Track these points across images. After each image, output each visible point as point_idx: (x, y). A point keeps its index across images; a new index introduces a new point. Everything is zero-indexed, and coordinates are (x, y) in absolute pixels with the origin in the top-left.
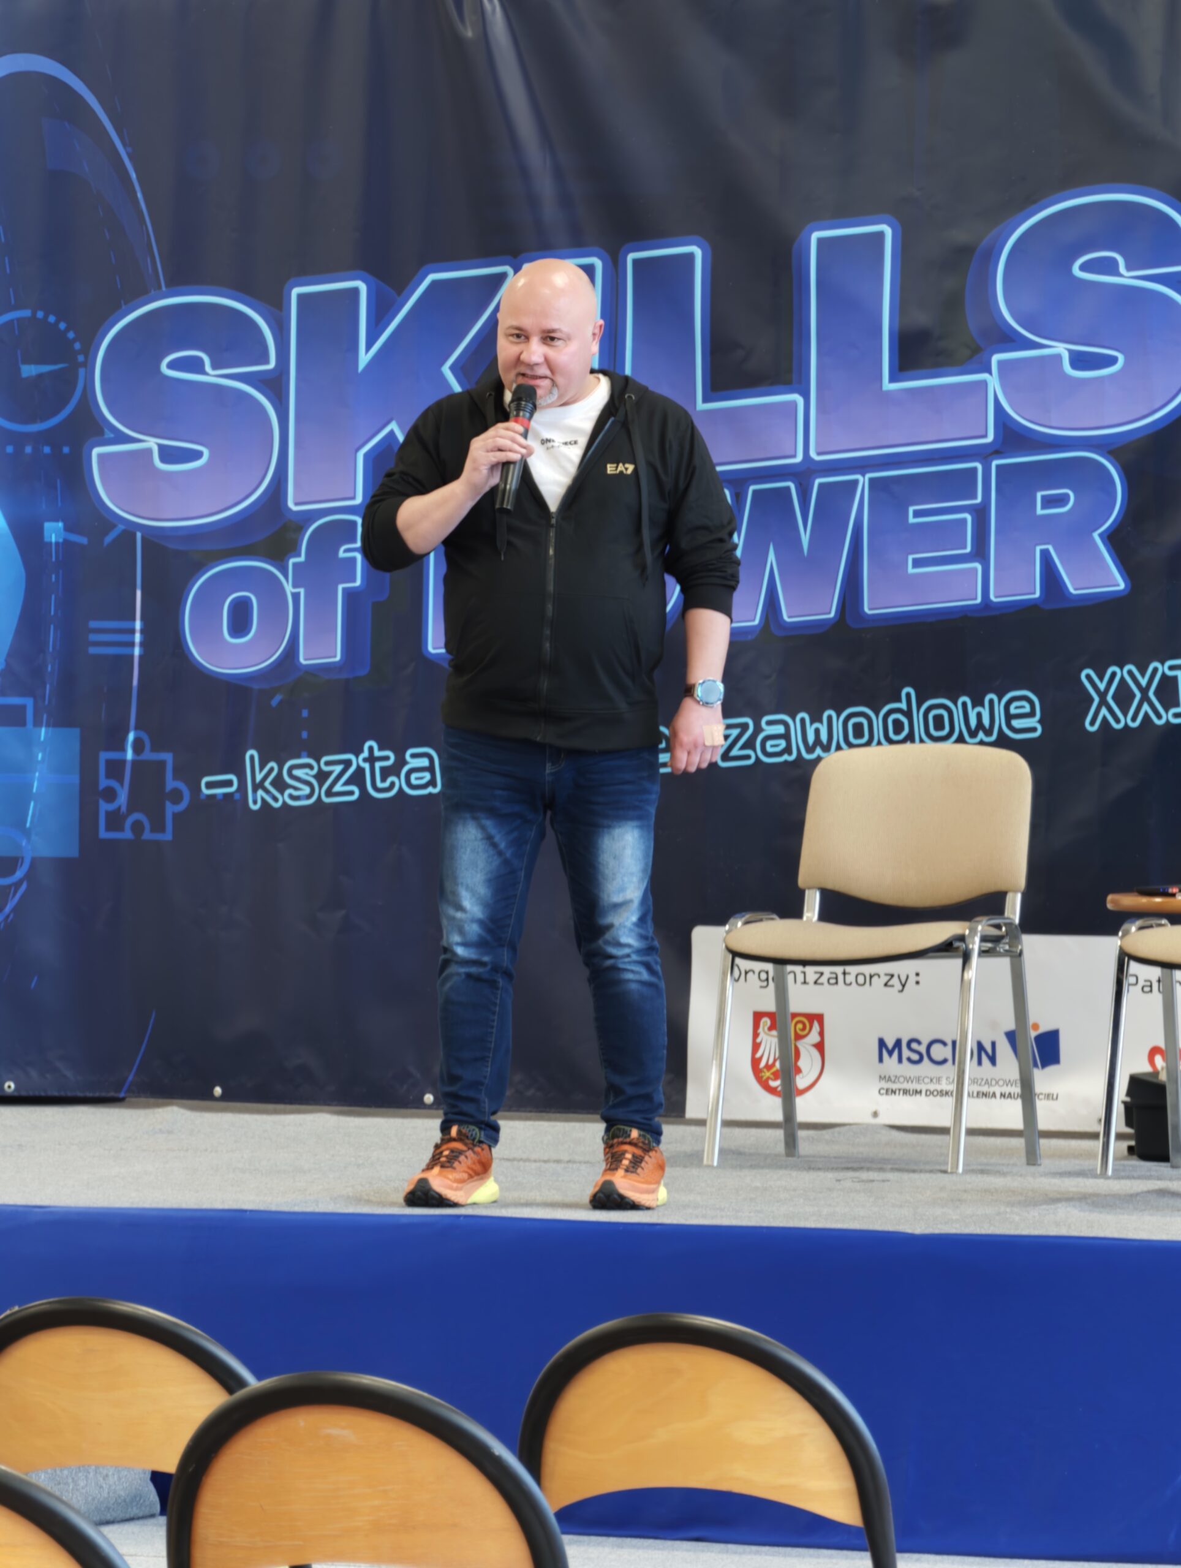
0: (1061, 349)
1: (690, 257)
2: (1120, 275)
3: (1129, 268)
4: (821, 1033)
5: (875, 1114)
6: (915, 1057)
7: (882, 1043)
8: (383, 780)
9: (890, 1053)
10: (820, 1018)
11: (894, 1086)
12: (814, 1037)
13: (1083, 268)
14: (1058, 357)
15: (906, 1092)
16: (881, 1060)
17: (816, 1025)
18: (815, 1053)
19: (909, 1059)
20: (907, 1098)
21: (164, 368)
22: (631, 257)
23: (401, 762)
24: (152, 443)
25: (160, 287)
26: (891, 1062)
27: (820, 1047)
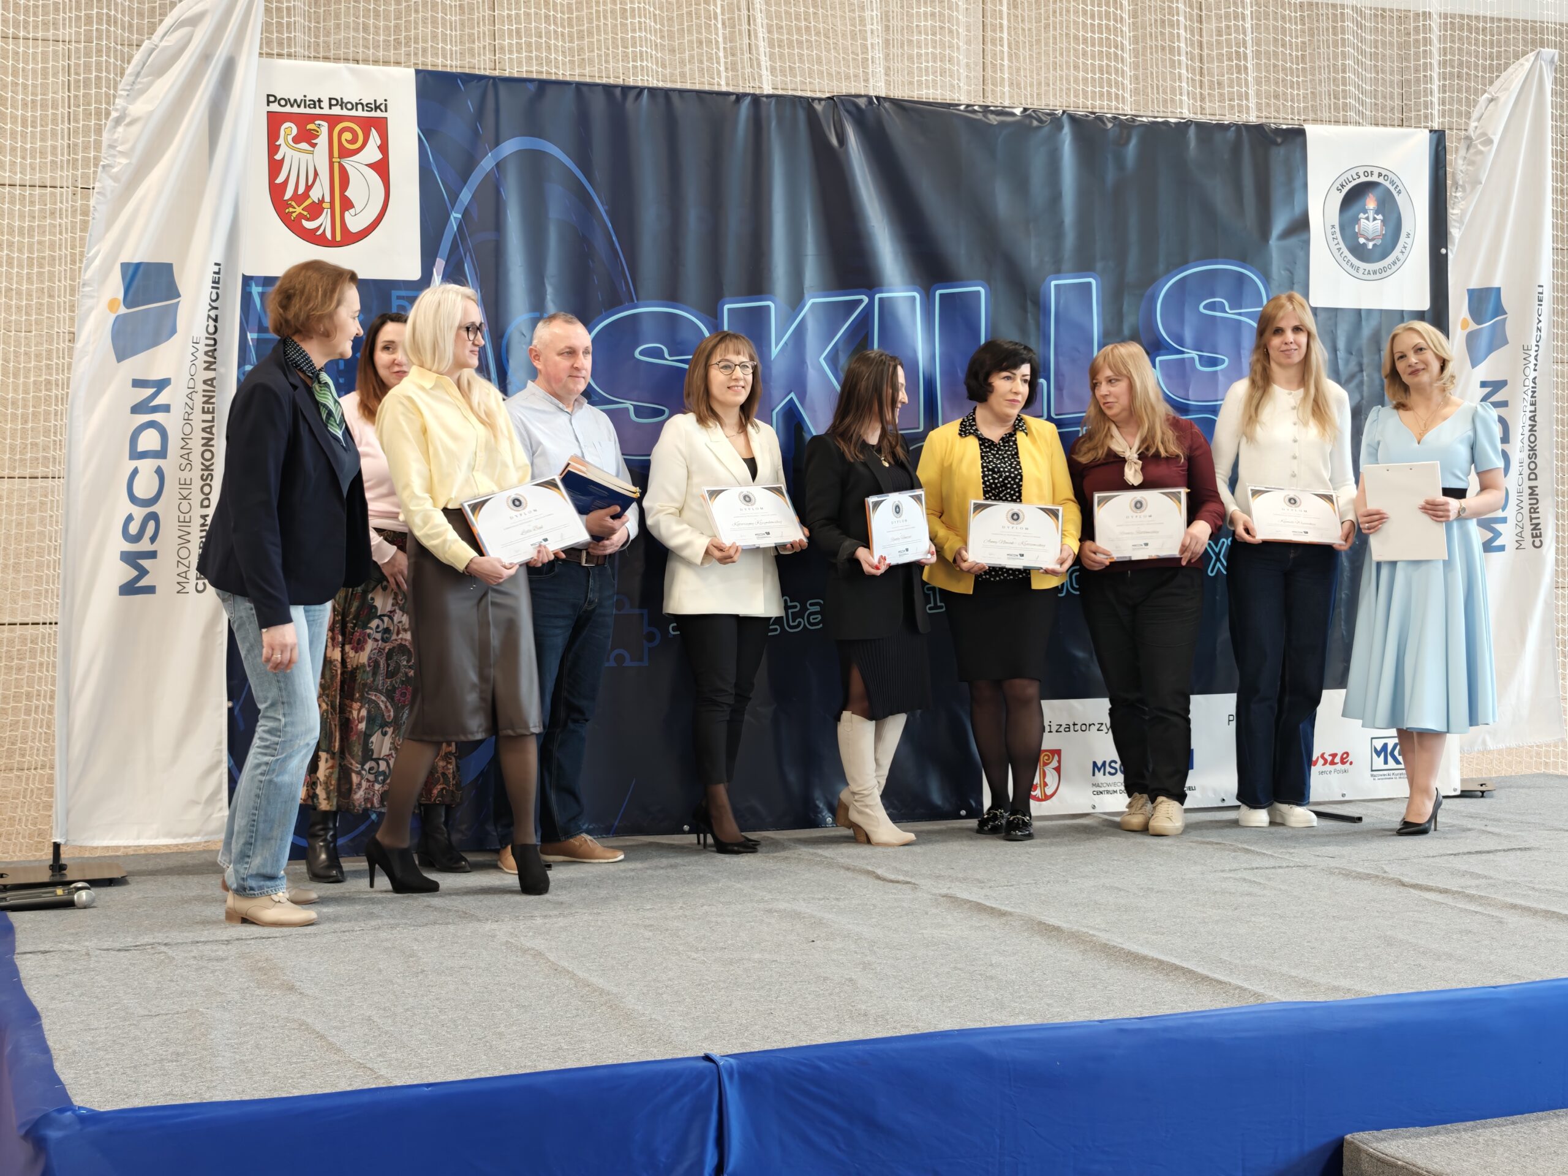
0: (1194, 354)
1: (978, 292)
2: (1227, 312)
3: (1231, 308)
4: (1059, 762)
5: (1094, 807)
6: (1113, 771)
7: (1095, 764)
8: (794, 621)
9: (1099, 770)
10: (1058, 752)
11: (1101, 789)
12: (1055, 764)
13: (1205, 307)
14: (1193, 359)
15: (1108, 792)
16: (1094, 775)
17: (1056, 757)
18: (1055, 773)
19: (1110, 773)
20: (1109, 795)
21: (637, 354)
22: (938, 292)
23: (804, 609)
24: (629, 405)
25: (633, 301)
26: (1099, 775)
27: (1058, 769)
